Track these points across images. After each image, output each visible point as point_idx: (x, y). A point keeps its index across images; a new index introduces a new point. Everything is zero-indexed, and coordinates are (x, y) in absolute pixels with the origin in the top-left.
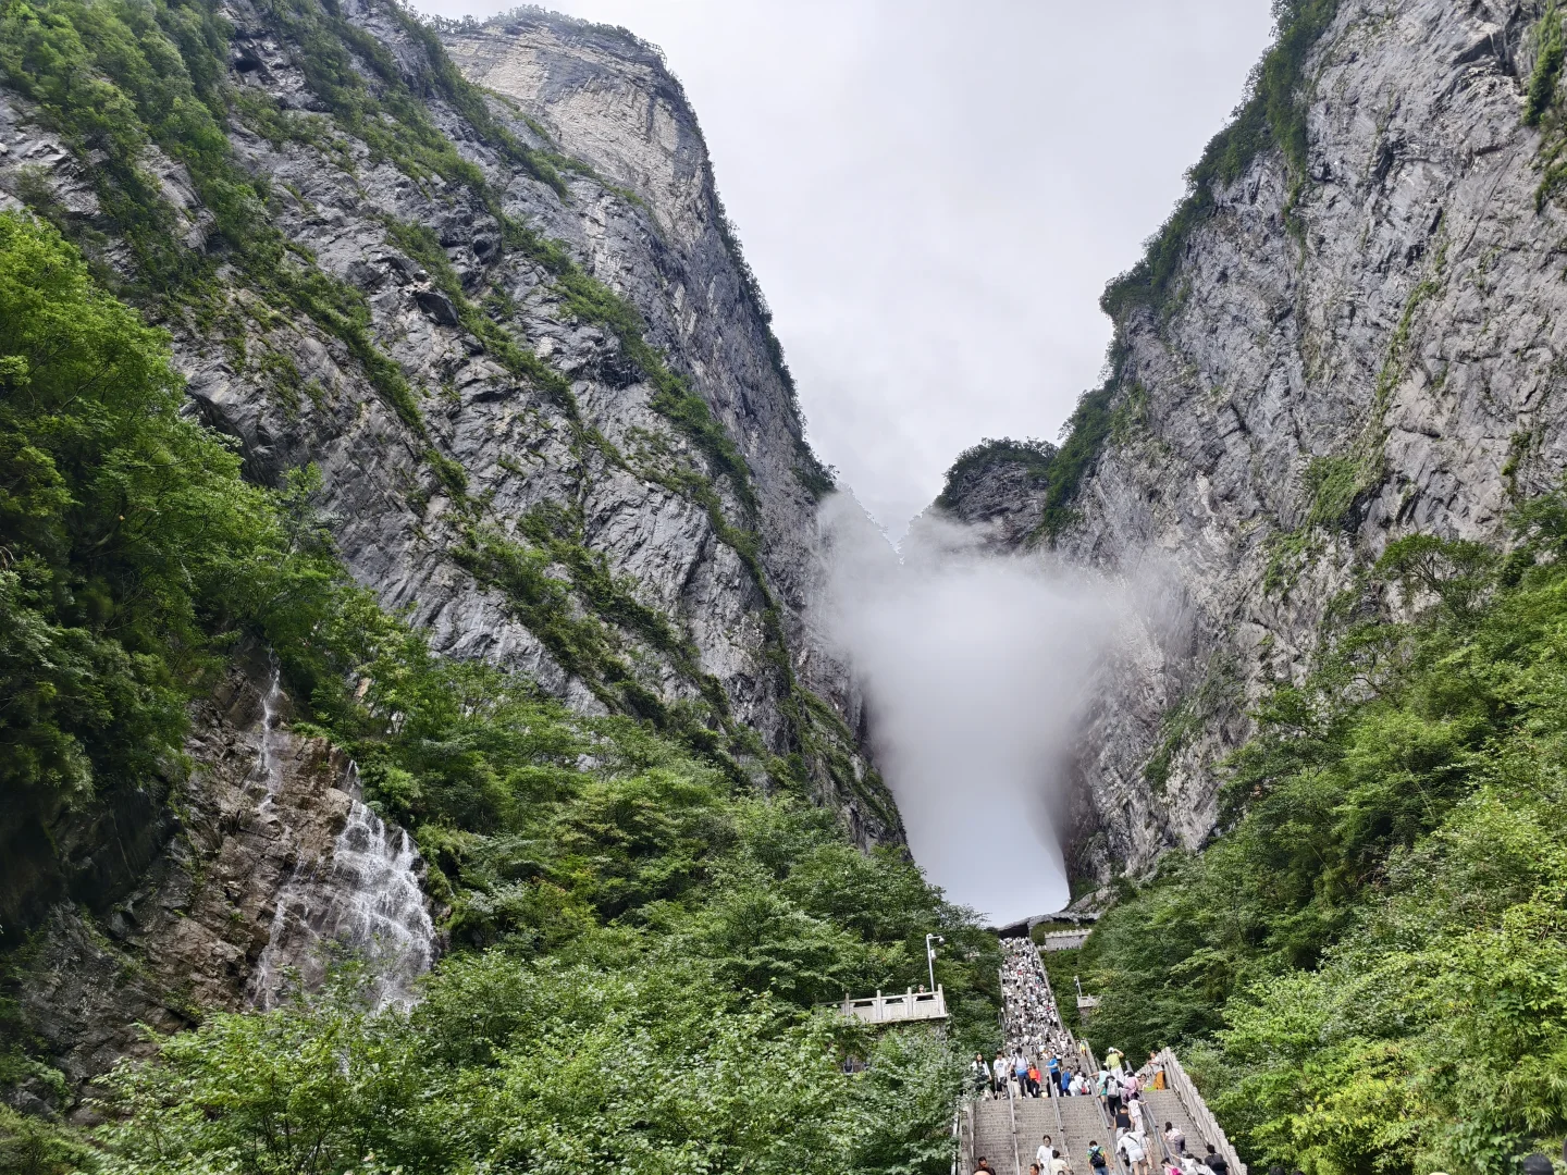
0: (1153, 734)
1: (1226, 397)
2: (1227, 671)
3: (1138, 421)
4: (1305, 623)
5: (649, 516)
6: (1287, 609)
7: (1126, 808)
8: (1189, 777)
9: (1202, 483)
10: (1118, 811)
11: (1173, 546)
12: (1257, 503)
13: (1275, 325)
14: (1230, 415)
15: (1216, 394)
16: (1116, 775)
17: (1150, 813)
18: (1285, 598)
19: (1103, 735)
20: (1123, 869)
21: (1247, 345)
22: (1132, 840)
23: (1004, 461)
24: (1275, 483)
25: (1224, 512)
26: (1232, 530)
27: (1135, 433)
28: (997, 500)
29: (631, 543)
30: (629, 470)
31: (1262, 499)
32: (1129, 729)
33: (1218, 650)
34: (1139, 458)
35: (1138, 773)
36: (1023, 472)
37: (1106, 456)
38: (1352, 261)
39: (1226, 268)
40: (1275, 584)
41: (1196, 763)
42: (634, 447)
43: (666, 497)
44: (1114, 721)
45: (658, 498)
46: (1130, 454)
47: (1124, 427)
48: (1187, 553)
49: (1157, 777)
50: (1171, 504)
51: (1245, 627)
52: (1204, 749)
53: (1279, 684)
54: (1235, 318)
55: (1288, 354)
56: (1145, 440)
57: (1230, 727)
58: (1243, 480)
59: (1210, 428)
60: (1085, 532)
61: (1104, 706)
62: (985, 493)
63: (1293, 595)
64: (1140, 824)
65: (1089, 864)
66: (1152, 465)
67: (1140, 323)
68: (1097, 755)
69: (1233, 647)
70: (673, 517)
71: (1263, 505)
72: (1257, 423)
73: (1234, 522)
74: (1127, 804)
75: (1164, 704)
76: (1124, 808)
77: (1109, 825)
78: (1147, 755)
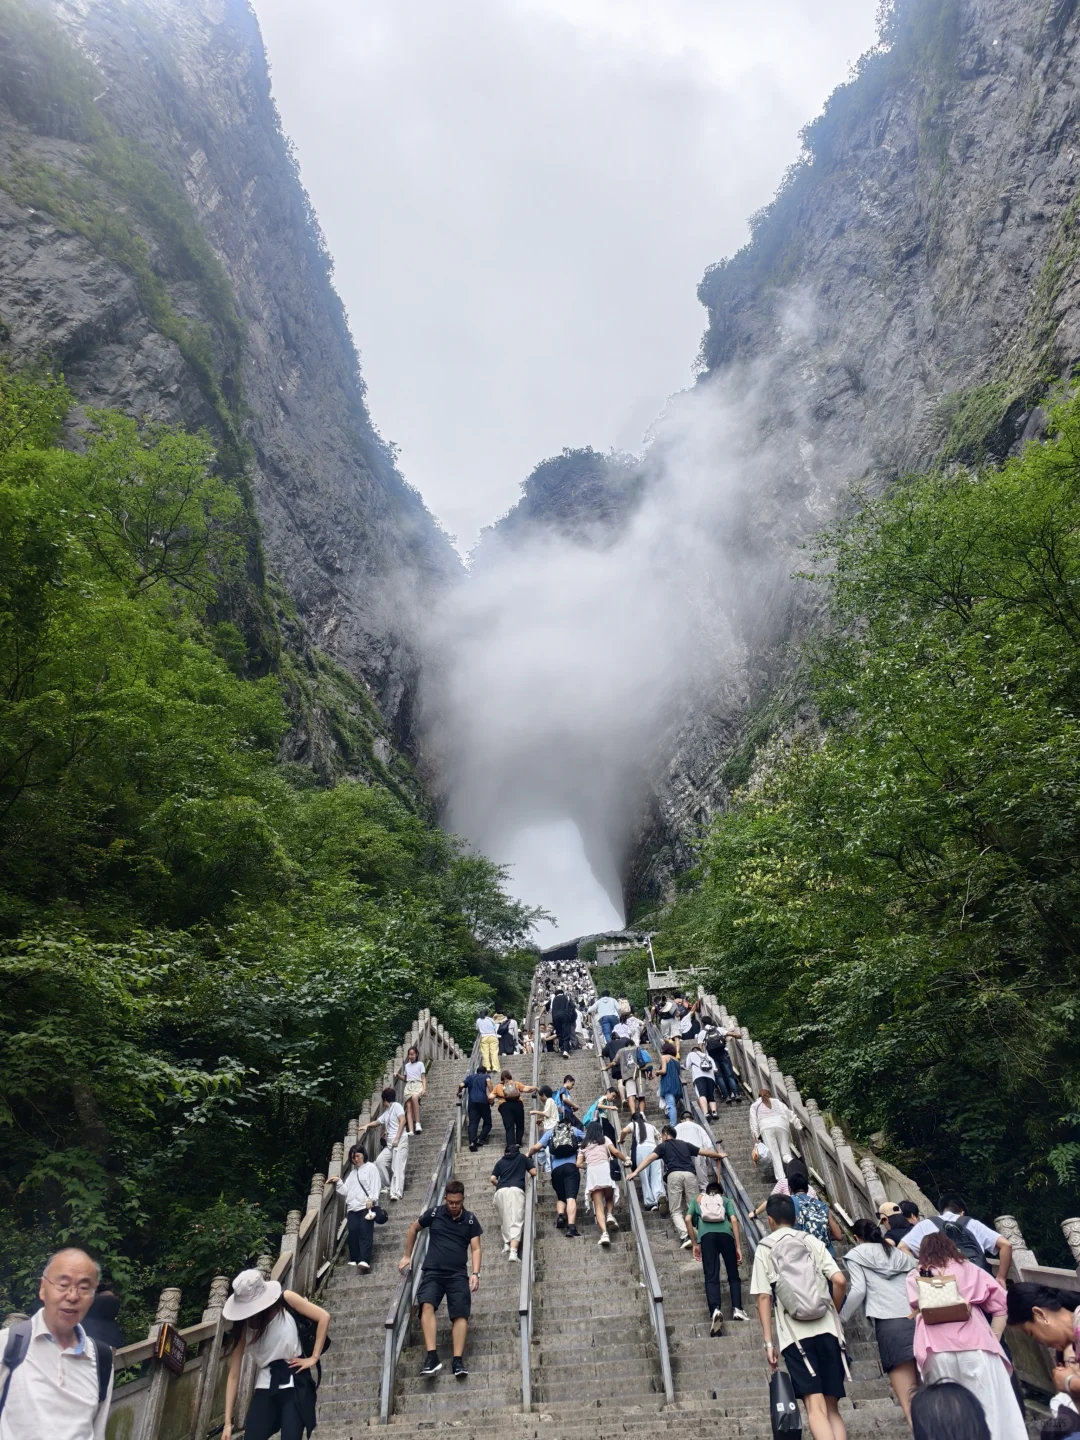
0: (733, 734)
1: (838, 358)
7: (697, 817)
9: (807, 449)
10: (689, 820)
11: (768, 521)
12: (873, 461)
13: (900, 264)
14: (841, 375)
16: (687, 782)
19: (675, 740)
21: (866, 293)
25: (831, 477)
26: (840, 493)
32: (705, 731)
35: (713, 776)
38: (1010, 148)
39: (843, 221)
45: (46, 230)
48: (785, 527)
49: (738, 777)
50: (767, 478)
55: (916, 291)
58: (856, 438)
59: (818, 390)
61: (677, 710)
65: (652, 884)
71: (878, 462)
72: (875, 374)
73: (843, 484)
74: (699, 812)
75: (748, 700)
76: (695, 816)
77: (677, 838)
78: (726, 756)
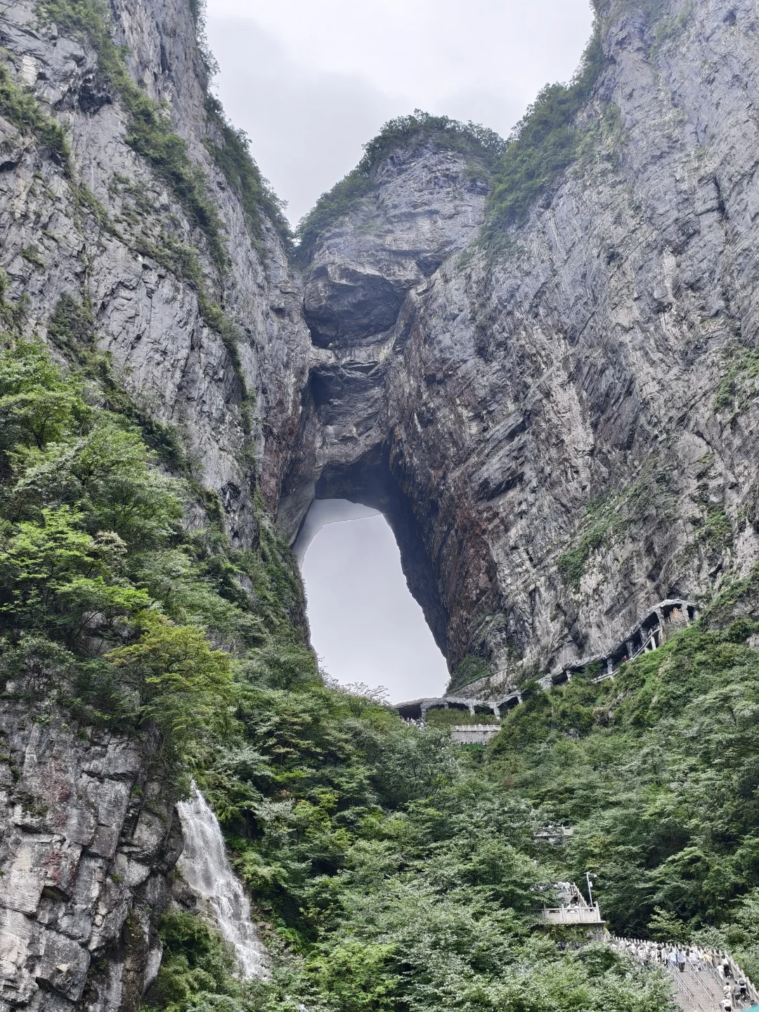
0: (571, 522)
1: (710, 166)
2: (662, 479)
3: (609, 158)
4: (747, 453)
5: (146, 301)
6: (733, 434)
7: (532, 594)
8: (605, 580)
9: (669, 261)
10: (523, 596)
11: (626, 324)
12: (722, 303)
14: (710, 191)
15: (700, 158)
16: (525, 556)
17: (558, 606)
18: (734, 422)
19: (517, 510)
20: (521, 657)
21: (743, 116)
22: (534, 629)
23: (439, 147)
24: (744, 287)
25: (686, 304)
26: (691, 326)
27: (604, 173)
28: (427, 197)
29: (132, 336)
30: (121, 239)
31: (727, 300)
32: (546, 510)
33: (656, 452)
34: (605, 207)
35: (549, 560)
36: (459, 167)
37: (565, 189)
39: (736, 9)
40: (726, 403)
41: (615, 567)
42: (118, 202)
43: (161, 277)
44: (531, 498)
45: (152, 277)
46: (594, 197)
47: (591, 160)
48: (640, 336)
49: (571, 572)
50: (631, 275)
51: (687, 438)
52: (626, 554)
53: (712, 508)
54: (736, 77)
56: (613, 186)
57: (656, 539)
58: (712, 272)
59: (687, 199)
60: (528, 274)
61: (520, 478)
62: (412, 185)
63: (742, 421)
64: (546, 614)
66: (618, 221)
67: (628, 36)
68: (507, 530)
69: (672, 455)
70: (168, 302)
71: (727, 307)
72: (737, 212)
73: (695, 317)
74: (534, 590)
75: (588, 489)
76: (530, 594)
77: (512, 609)
78: (564, 543)
